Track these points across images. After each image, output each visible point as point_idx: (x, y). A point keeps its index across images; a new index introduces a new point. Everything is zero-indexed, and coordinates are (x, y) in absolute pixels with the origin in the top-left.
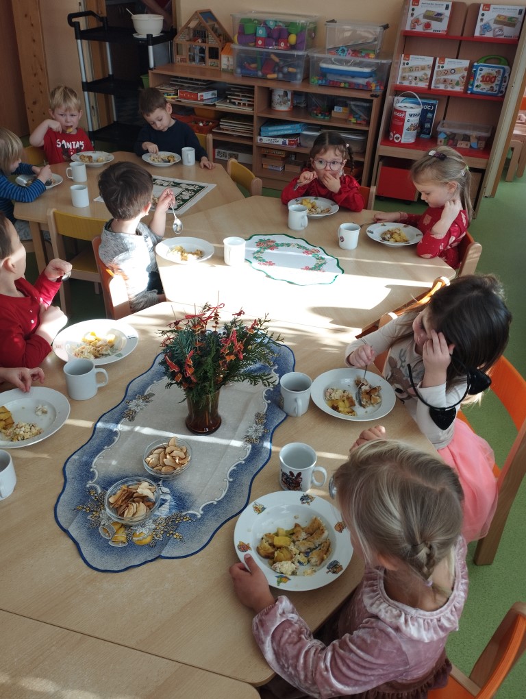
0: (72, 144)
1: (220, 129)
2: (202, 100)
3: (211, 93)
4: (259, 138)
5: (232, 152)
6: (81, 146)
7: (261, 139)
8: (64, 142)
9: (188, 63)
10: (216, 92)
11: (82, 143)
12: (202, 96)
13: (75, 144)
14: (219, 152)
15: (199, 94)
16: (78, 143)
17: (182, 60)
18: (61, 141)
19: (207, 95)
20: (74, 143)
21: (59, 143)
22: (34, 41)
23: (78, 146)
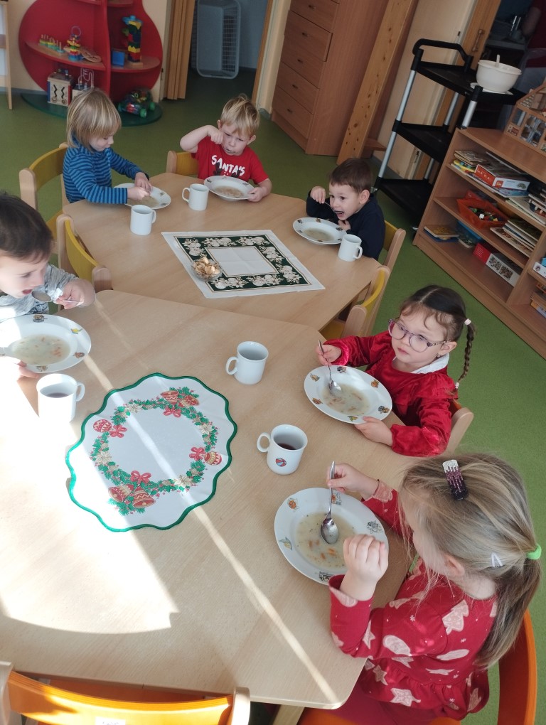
0: (229, 167)
1: (502, 232)
2: (499, 187)
3: (518, 182)
4: (537, 264)
5: (507, 267)
6: (239, 172)
7: (538, 267)
8: (220, 160)
9: (519, 137)
10: (527, 184)
11: (242, 169)
12: (502, 182)
13: (233, 168)
14: (493, 259)
15: (497, 179)
16: (237, 167)
17: (514, 131)
18: (218, 159)
19: (510, 184)
20: (232, 166)
21: (215, 160)
22: (384, 59)
23: (235, 171)
